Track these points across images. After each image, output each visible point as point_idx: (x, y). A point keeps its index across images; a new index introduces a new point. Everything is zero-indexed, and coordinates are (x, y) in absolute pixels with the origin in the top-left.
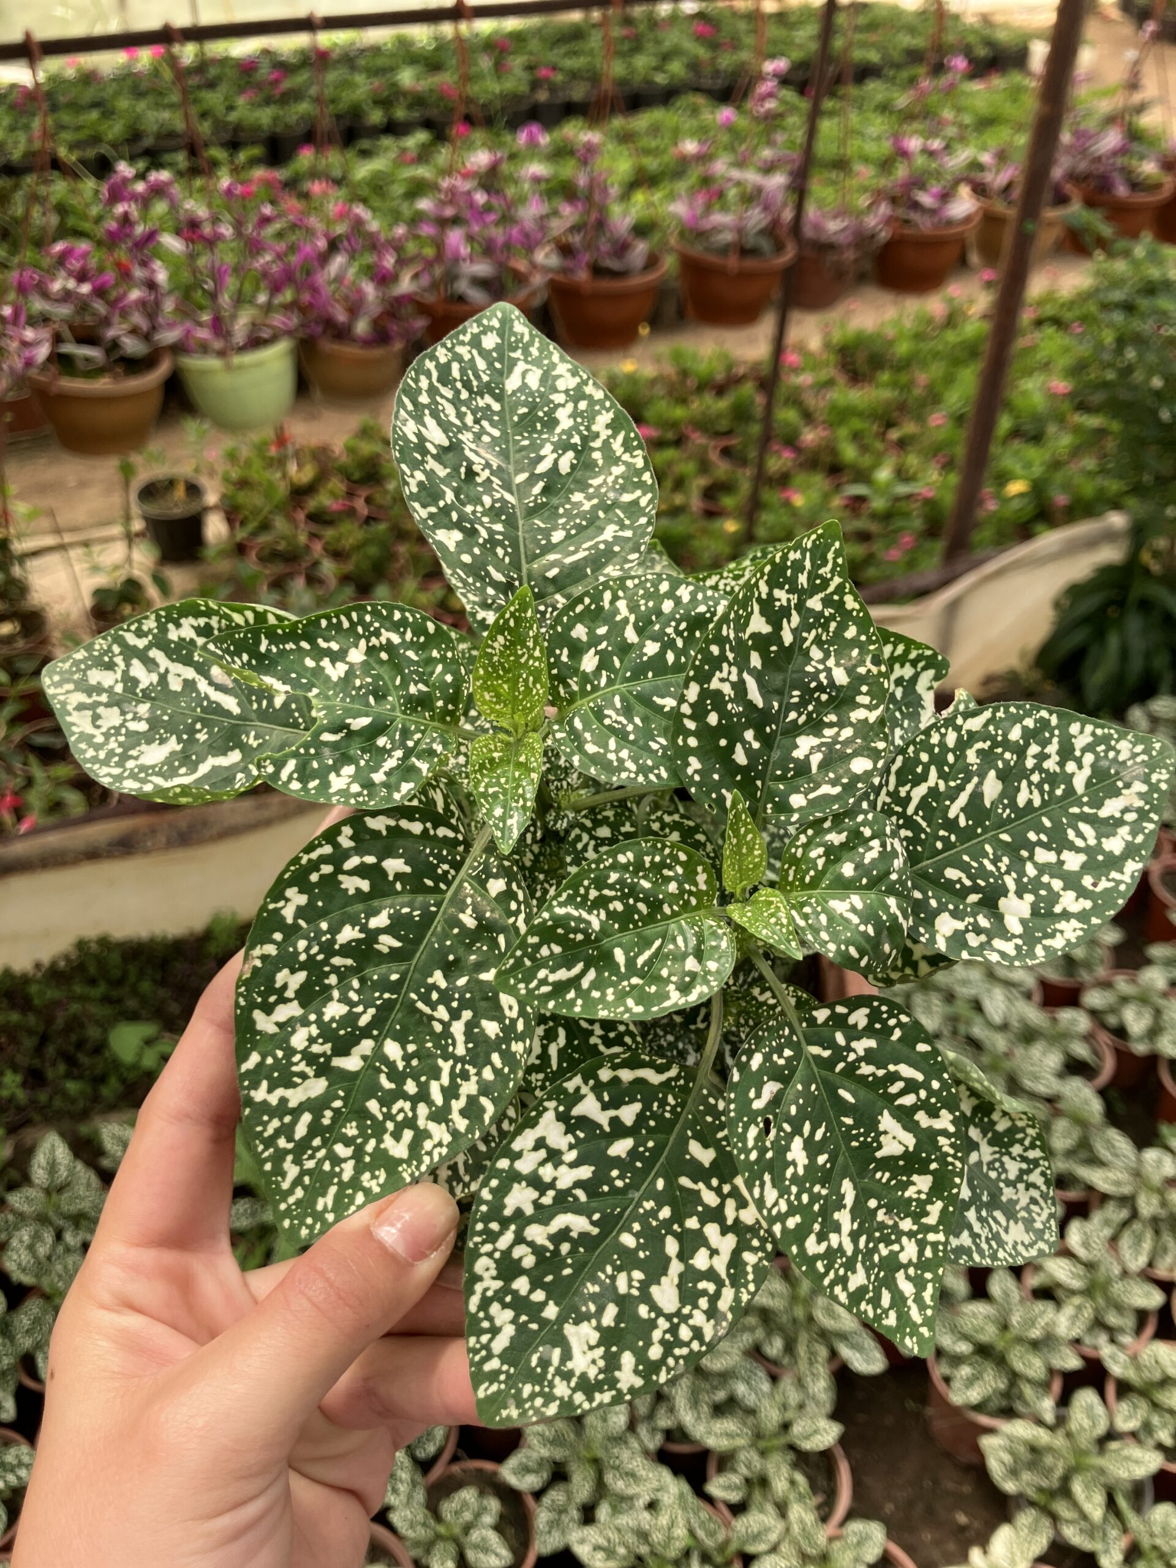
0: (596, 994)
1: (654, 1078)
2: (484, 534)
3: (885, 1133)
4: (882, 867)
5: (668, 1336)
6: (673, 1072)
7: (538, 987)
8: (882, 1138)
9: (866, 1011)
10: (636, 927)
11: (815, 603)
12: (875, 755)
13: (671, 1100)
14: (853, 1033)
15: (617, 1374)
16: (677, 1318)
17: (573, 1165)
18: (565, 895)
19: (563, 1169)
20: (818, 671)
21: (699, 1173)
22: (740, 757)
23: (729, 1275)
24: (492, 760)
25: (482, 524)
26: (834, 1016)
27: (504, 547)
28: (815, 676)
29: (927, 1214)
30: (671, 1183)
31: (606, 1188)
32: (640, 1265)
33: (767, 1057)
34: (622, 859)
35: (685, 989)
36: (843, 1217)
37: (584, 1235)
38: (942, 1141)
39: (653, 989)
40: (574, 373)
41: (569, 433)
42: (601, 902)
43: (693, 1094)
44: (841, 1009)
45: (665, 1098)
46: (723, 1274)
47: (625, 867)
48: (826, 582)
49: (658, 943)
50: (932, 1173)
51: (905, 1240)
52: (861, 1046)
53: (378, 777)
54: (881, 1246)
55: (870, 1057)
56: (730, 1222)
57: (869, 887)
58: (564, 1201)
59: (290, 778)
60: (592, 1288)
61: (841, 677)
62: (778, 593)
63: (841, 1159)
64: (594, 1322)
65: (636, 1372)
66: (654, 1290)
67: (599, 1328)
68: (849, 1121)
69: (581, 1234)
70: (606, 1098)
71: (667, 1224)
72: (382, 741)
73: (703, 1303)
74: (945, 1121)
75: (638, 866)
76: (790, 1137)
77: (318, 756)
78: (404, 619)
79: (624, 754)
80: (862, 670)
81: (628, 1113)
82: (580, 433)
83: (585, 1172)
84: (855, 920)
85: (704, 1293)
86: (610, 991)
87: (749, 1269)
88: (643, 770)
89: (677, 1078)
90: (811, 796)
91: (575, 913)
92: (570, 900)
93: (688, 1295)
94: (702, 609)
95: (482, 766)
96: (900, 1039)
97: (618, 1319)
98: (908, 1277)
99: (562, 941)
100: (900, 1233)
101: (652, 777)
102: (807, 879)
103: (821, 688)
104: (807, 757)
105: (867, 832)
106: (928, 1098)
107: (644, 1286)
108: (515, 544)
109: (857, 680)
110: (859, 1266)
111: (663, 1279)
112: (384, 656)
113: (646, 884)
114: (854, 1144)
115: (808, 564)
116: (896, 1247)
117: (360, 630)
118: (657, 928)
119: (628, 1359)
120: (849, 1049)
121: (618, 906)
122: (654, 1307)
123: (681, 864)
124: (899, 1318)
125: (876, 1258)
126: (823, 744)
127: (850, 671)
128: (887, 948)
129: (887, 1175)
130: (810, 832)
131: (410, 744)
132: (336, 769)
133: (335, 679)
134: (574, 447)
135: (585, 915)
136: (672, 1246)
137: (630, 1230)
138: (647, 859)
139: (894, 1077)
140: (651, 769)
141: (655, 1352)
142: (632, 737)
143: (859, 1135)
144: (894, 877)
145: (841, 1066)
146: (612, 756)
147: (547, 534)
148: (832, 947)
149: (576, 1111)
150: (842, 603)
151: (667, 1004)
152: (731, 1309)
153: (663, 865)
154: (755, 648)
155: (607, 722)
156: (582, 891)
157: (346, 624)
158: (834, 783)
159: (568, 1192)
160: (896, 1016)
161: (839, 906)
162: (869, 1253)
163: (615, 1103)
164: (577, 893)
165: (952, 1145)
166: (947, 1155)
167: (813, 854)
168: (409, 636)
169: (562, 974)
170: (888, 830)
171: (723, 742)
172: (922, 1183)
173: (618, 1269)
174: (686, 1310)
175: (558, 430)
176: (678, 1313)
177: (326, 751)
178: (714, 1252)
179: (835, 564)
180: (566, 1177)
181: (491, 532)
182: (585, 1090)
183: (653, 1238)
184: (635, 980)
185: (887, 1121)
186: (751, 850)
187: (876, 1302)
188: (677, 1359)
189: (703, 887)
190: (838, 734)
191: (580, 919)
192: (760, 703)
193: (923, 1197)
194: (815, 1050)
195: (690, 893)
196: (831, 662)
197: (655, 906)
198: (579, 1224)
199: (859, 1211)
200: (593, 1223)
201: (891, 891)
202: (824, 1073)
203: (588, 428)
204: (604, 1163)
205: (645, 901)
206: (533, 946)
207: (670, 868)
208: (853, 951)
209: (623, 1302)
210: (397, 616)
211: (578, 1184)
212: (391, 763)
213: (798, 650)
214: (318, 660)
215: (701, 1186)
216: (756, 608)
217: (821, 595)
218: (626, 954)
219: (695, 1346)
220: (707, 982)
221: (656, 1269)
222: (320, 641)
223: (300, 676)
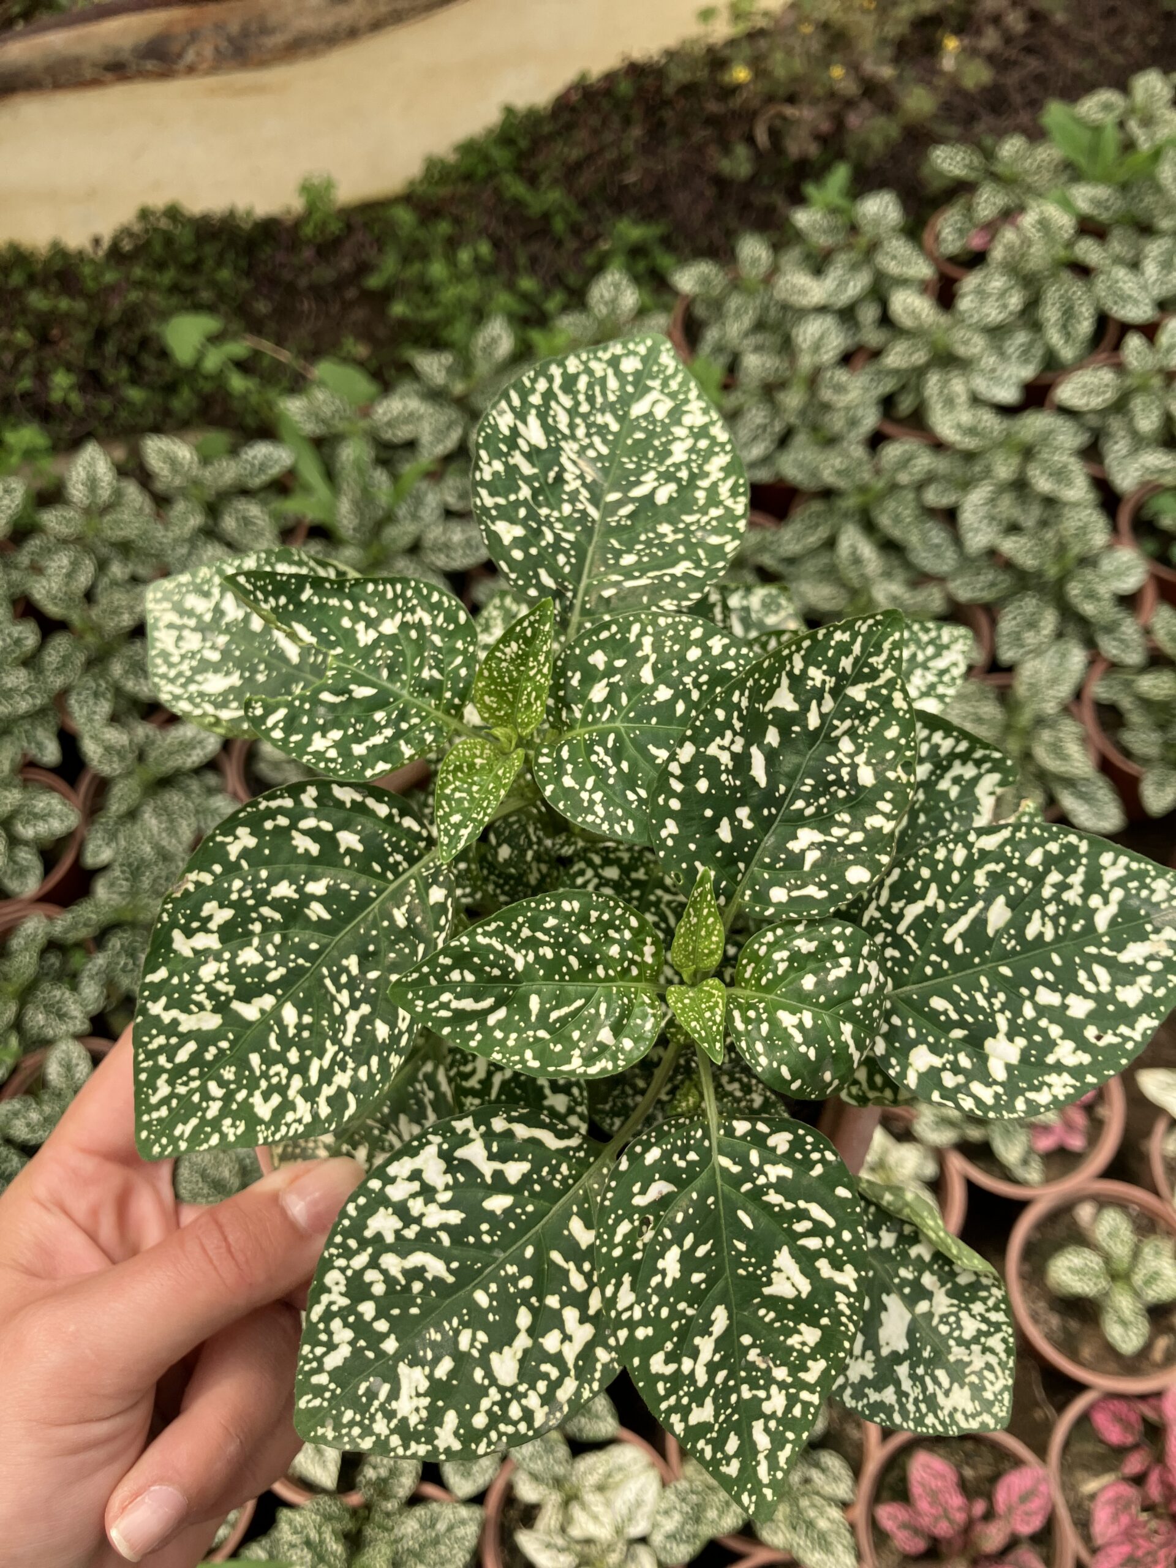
0: (499, 1034)
1: (551, 1142)
2: (549, 537)
3: (779, 1270)
4: (845, 991)
5: (496, 1408)
6: (574, 1142)
7: (437, 1010)
8: (774, 1275)
9: (790, 1137)
10: (562, 979)
11: (857, 692)
12: (874, 867)
13: (564, 1169)
14: (770, 1156)
15: (437, 1429)
16: (510, 1394)
17: (444, 1206)
18: (494, 926)
19: (433, 1207)
20: (842, 764)
21: (574, 1252)
22: (725, 833)
23: (576, 1365)
24: (471, 766)
25: (551, 528)
26: (753, 1132)
27: (568, 556)
28: (836, 769)
29: (806, 1369)
30: (541, 1254)
31: (471, 1240)
32: (487, 1328)
33: (666, 1155)
34: (566, 906)
35: (589, 1059)
36: (706, 1346)
37: (438, 1280)
38: (840, 1297)
39: (559, 1048)
40: (705, 411)
41: (678, 466)
42: (532, 944)
43: (592, 1169)
44: (762, 1127)
45: (559, 1165)
46: (571, 1364)
47: (567, 916)
48: (875, 674)
49: (580, 1003)
50: (821, 1328)
51: (774, 1389)
52: (776, 1171)
53: (359, 750)
54: (745, 1388)
55: (781, 1186)
56: (592, 1312)
57: (824, 1006)
58: (426, 1240)
59: (275, 726)
60: (435, 1336)
61: (866, 777)
62: (812, 671)
63: (720, 1284)
64: (427, 1370)
65: (456, 1434)
66: (494, 1356)
67: (430, 1377)
68: (741, 1246)
69: (435, 1278)
70: (495, 1149)
71: (525, 1295)
72: (379, 716)
73: (542, 1386)
74: (848, 1277)
75: (584, 918)
76: (666, 1246)
77: (310, 713)
78: (440, 602)
79: (598, 796)
80: (891, 775)
81: (515, 1171)
82: (690, 469)
83: (455, 1217)
84: (798, 1038)
85: (546, 1376)
86: (514, 1036)
87: (599, 1366)
88: (609, 818)
89: (579, 1148)
90: (795, 894)
91: (499, 947)
92: (498, 933)
93: (528, 1372)
94: (730, 665)
95: (459, 768)
96: (820, 1177)
97: (452, 1374)
98: (767, 1430)
99: (477, 970)
100: (770, 1380)
101: (617, 828)
102: (764, 981)
103: (839, 782)
104: (803, 852)
105: (840, 947)
106: (835, 1247)
107: (486, 1350)
108: (581, 557)
109: (883, 784)
110: (708, 1401)
111: (506, 1349)
112: (413, 634)
113: (585, 939)
114: (741, 1272)
115: (857, 649)
116: (762, 1394)
117: (400, 602)
118: (587, 988)
119: (451, 1418)
120: (761, 1171)
121: (548, 953)
122: (489, 1374)
123: (631, 929)
124: (741, 1470)
125: (734, 1398)
126: (826, 843)
127: (879, 775)
128: (828, 1076)
129: (772, 1315)
130: (779, 932)
131: (404, 726)
132: (324, 731)
133: (362, 644)
134: (678, 481)
135: (510, 951)
136: (524, 1319)
137: (486, 1289)
138: (594, 914)
139: (803, 1215)
140: (619, 820)
141: (480, 1421)
142: (611, 781)
143: (749, 1264)
144: (857, 1002)
145: (747, 1186)
146: (585, 795)
147: (618, 554)
148: (763, 1061)
149: (460, 1153)
150: (889, 699)
151: (565, 1068)
152: (569, 1401)
153: (610, 925)
154: (773, 723)
155: (594, 758)
156: (514, 926)
157: (390, 595)
158: (822, 886)
159: (433, 1232)
160: (821, 1151)
161: (787, 1019)
162: (724, 1392)
163: (503, 1156)
164: (508, 927)
165: (849, 1306)
166: (842, 1314)
167: (777, 956)
168: (440, 620)
169: (468, 1004)
170: (865, 951)
171: (709, 813)
172: (810, 1335)
173: (465, 1325)
174: (522, 1388)
175: (669, 462)
176: (513, 1389)
177: (322, 710)
178: (567, 1338)
179: (891, 656)
180: (434, 1217)
181: (558, 538)
182: (474, 1134)
183: (507, 1304)
184: (542, 1034)
185: (783, 1258)
186: (709, 934)
187: (719, 1444)
188: (500, 1435)
189: (649, 960)
190: (846, 837)
191: (502, 955)
192: (762, 781)
193: (807, 1350)
194: (725, 1162)
195: (632, 962)
196: (861, 759)
197: (589, 965)
198: (436, 1267)
199: (727, 1343)
200: (449, 1270)
201: (850, 1017)
202: (727, 1188)
203: (700, 467)
204: (476, 1215)
205: (578, 955)
206: (442, 966)
207: (618, 930)
208: (785, 1072)
209: (462, 1360)
210: (435, 597)
211: (444, 1227)
212: (377, 740)
213: (825, 738)
214: (355, 621)
215: (571, 1266)
216: (785, 682)
217: (869, 685)
218: (542, 1004)
219: (523, 1427)
220: (614, 1059)
221: (502, 1337)
222: (362, 605)
223: (330, 632)
